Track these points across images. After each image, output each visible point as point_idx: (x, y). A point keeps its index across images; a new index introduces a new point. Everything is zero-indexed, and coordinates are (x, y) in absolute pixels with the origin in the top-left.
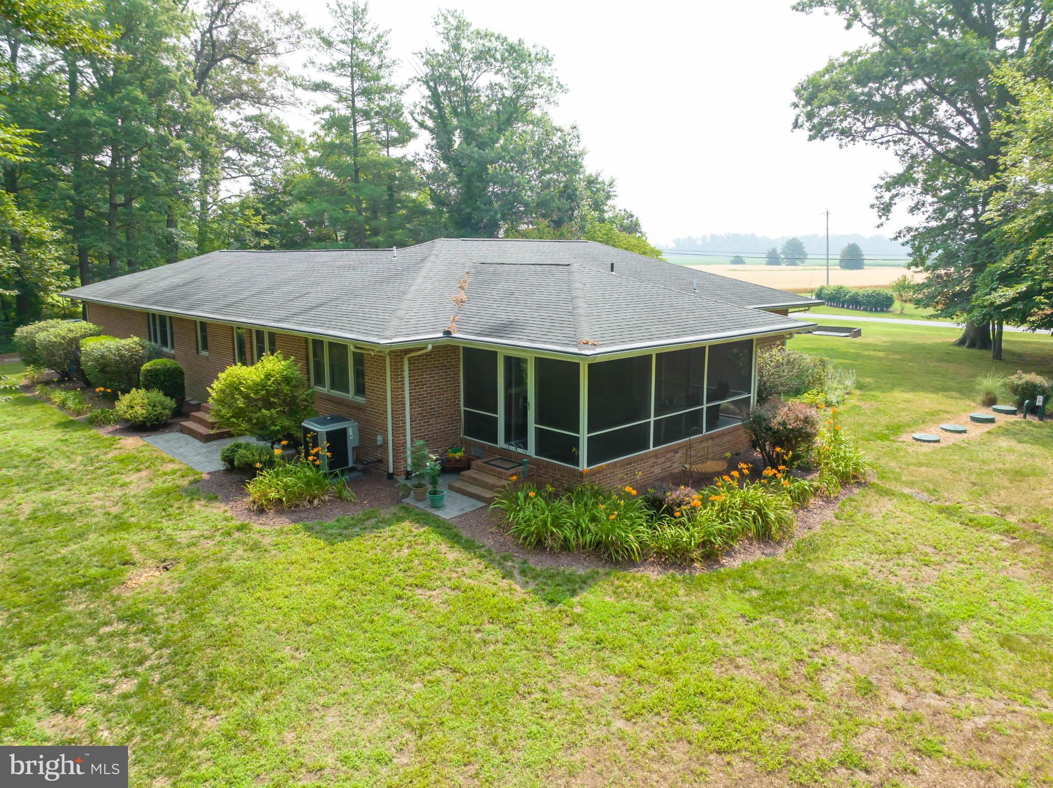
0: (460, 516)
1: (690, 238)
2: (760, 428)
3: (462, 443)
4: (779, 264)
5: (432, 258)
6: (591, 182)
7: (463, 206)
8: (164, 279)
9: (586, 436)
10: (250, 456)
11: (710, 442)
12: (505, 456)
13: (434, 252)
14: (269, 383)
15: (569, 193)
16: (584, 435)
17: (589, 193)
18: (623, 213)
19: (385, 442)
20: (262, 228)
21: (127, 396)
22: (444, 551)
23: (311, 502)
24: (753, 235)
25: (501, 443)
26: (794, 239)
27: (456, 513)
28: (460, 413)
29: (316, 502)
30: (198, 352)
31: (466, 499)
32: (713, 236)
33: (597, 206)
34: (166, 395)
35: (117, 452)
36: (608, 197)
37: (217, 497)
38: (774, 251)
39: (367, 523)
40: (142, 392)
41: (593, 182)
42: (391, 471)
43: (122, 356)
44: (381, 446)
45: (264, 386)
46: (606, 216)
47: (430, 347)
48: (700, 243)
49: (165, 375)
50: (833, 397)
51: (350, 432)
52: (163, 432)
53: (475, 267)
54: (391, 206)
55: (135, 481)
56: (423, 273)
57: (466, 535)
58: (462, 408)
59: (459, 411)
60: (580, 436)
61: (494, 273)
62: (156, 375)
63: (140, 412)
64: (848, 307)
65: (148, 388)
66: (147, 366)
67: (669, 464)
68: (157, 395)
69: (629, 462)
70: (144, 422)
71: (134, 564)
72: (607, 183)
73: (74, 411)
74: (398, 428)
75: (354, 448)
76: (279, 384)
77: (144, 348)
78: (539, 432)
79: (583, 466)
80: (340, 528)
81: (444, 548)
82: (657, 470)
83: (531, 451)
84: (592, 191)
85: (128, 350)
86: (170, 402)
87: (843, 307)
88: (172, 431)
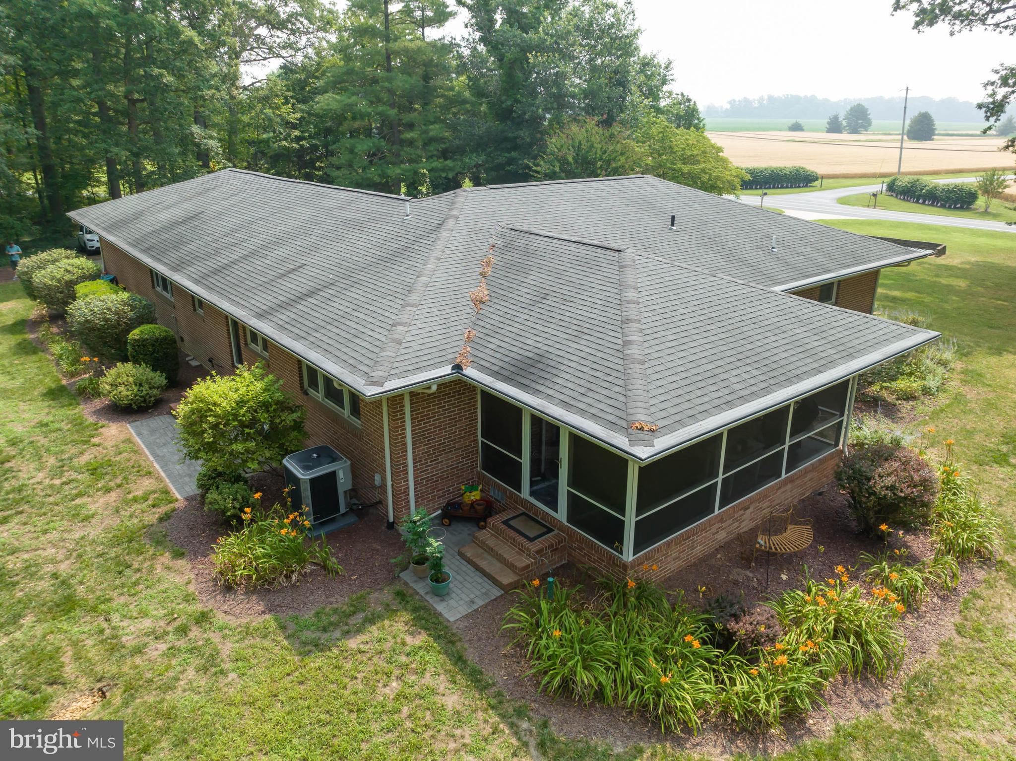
0: (466, 617)
1: (746, 100)
2: (861, 489)
3: (479, 478)
4: (840, 132)
5: (451, 223)
6: (646, 64)
7: (504, 98)
8: (168, 207)
9: (634, 520)
10: (222, 502)
11: (789, 486)
12: (530, 516)
13: (455, 212)
14: (242, 411)
15: (619, 79)
16: (631, 519)
17: (642, 78)
18: (680, 97)
19: (383, 486)
20: (293, 117)
21: (113, 371)
22: (441, 689)
23: (288, 577)
24: (814, 97)
25: (525, 492)
26: (859, 105)
27: (464, 610)
28: (477, 443)
29: (294, 577)
30: (195, 310)
31: (478, 578)
32: (770, 98)
33: (652, 93)
34: (154, 370)
35: (95, 451)
36: (664, 82)
37: (183, 554)
38: (836, 118)
39: (353, 621)
40: (129, 366)
41: (648, 64)
42: (391, 520)
43: (107, 320)
44: (380, 487)
45: (235, 416)
46: (663, 103)
47: (434, 388)
48: (756, 105)
49: (153, 345)
50: (932, 382)
51: (341, 475)
52: (152, 415)
53: (503, 236)
54: (426, 94)
55: (100, 511)
56: (439, 245)
57: (472, 657)
58: (480, 439)
59: (476, 441)
60: (626, 519)
61: (526, 252)
62: (144, 346)
63: (125, 393)
64: (924, 203)
65: (136, 361)
66: (135, 334)
67: (737, 524)
68: (143, 372)
69: (687, 536)
70: (130, 404)
71: (64, 684)
72: (663, 66)
73: (67, 372)
74: (399, 472)
75: (345, 492)
76: (256, 411)
77: (133, 308)
78: (571, 496)
79: (628, 555)
80: (318, 629)
81: (442, 683)
82: (722, 536)
83: (562, 514)
84: (646, 76)
85: (116, 313)
86: (159, 379)
87: (917, 202)
88: (161, 414)
